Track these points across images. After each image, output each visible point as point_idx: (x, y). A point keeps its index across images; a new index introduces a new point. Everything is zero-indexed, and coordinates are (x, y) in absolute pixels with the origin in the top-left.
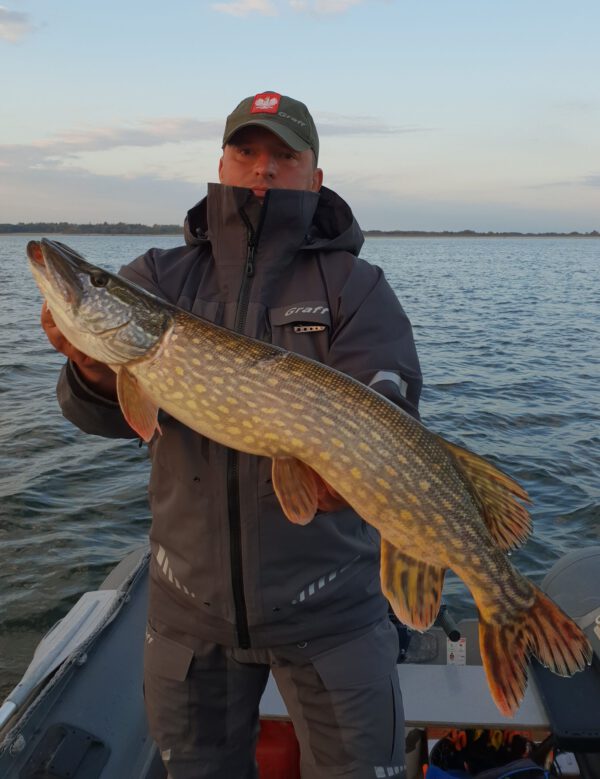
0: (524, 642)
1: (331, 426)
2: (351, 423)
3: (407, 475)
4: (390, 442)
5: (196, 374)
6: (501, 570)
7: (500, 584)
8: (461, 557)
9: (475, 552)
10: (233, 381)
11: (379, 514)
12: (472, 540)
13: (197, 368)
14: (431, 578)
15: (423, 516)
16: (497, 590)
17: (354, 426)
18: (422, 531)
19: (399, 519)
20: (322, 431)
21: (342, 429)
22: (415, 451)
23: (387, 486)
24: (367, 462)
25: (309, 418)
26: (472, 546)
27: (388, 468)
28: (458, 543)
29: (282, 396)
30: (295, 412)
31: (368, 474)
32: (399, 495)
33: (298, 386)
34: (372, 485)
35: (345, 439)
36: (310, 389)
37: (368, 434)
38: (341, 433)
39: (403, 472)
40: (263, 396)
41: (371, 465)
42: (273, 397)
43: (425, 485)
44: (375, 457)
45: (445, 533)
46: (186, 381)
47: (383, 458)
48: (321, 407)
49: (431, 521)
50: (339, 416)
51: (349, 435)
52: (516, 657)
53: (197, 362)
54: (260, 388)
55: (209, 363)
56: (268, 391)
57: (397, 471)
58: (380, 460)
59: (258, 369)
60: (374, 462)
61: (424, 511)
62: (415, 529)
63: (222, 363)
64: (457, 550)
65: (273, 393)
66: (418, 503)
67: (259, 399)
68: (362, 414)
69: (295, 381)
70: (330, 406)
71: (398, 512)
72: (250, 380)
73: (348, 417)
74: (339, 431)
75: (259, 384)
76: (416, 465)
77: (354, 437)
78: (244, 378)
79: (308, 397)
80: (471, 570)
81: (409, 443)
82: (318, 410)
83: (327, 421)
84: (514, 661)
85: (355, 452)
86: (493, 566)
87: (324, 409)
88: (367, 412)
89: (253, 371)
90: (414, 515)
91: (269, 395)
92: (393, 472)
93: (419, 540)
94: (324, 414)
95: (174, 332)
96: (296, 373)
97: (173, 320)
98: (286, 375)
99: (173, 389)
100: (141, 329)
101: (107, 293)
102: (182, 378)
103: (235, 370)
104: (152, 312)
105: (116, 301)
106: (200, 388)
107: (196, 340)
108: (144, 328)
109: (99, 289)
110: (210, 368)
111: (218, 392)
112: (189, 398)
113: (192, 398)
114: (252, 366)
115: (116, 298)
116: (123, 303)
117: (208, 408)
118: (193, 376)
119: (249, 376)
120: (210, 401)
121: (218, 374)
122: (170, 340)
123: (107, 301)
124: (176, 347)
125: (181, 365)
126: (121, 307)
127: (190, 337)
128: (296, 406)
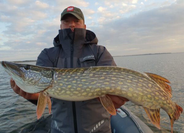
17: (123, 77)
25: (108, 80)
29: (96, 77)
36: (104, 72)
40: (90, 80)
45: (160, 97)
48: (110, 75)
49: (156, 95)
54: (88, 78)
62: (153, 99)
63: (74, 76)
69: (98, 72)
71: (147, 96)
73: (119, 75)
79: (104, 74)
83: (114, 78)
95: (56, 75)
96: (97, 70)
97: (54, 71)
98: (94, 72)
99: (61, 91)
100: (45, 78)
101: (31, 71)
102: (63, 86)
103: (78, 76)
104: (47, 71)
105: (35, 72)
106: (69, 86)
107: (64, 74)
108: (46, 77)
109: (28, 70)
110: (71, 79)
111: (75, 85)
112: (67, 91)
113: (68, 90)
114: (83, 73)
115: (34, 71)
116: (37, 72)
117: (74, 91)
118: (66, 84)
119: (84, 76)
120: (74, 89)
121: (74, 80)
122: (56, 78)
123: (32, 73)
124: (58, 78)
125: (61, 83)
126: (37, 74)
127: (61, 74)
128: (102, 78)
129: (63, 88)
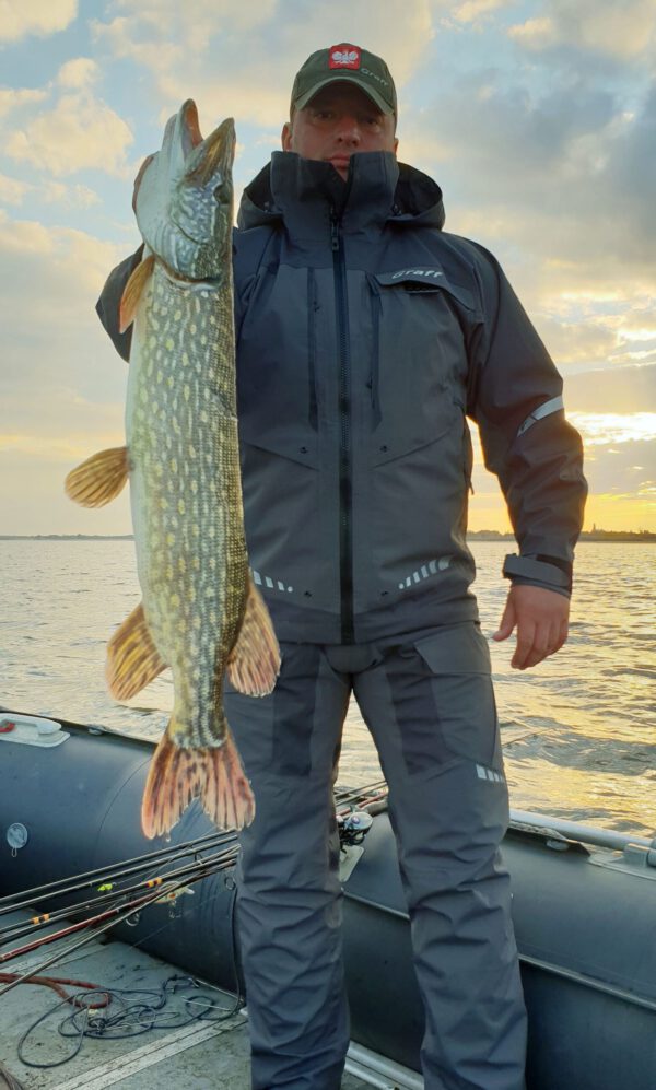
0: (194, 779)
1: (191, 491)
2: (206, 506)
3: (205, 575)
4: (216, 546)
5: (181, 334)
6: (211, 698)
7: (202, 709)
8: (188, 663)
9: (201, 667)
10: (190, 375)
11: (156, 582)
12: (207, 656)
13: (187, 332)
14: (150, 664)
15: (187, 611)
16: (196, 712)
17: (206, 511)
18: (175, 622)
19: (168, 599)
20: (182, 487)
21: (196, 503)
22: (227, 566)
23: (183, 569)
24: (187, 541)
25: (187, 469)
26: (203, 661)
27: (197, 559)
28: (194, 650)
29: (195, 432)
30: (186, 451)
31: (179, 549)
32: (185, 582)
33: (211, 443)
34: (174, 558)
35: (189, 509)
36: (214, 456)
37: (209, 524)
38: (192, 505)
39: (204, 571)
40: (188, 413)
41: (187, 546)
42: (190, 423)
43: (210, 592)
44: (196, 543)
45: (192, 636)
46: (171, 326)
47: (201, 550)
48: (203, 473)
49: (189, 619)
50: (204, 494)
51: (196, 512)
52: (180, 786)
53: (194, 329)
54: (193, 406)
55: (198, 343)
56: (194, 416)
57: (201, 566)
58: (197, 548)
59: (211, 397)
60: (191, 546)
61: (191, 608)
62: (173, 616)
63: (203, 357)
64: (188, 655)
65: (194, 422)
66: (193, 599)
67: (182, 410)
68: (220, 510)
69: (214, 439)
70: (209, 481)
71: (172, 593)
72: (197, 393)
73: (210, 501)
74: (191, 502)
75: (197, 404)
76: (218, 575)
77: (197, 516)
78: (197, 386)
79: (205, 459)
80: (187, 680)
81: (229, 559)
82: (199, 472)
83: (194, 486)
84: (176, 790)
85: (186, 526)
86: (206, 689)
87: (203, 477)
88: (225, 513)
89: (207, 393)
90: (182, 605)
91: (190, 419)
92: (197, 565)
93: (167, 626)
94: (199, 480)
95: (209, 291)
96: (221, 437)
97: (220, 285)
98: (215, 427)
99: (158, 316)
100: (196, 255)
101: (214, 208)
102: (172, 321)
103: (202, 373)
104: (217, 260)
105: (210, 221)
106: (170, 344)
107: (213, 320)
108: (199, 258)
109: (213, 199)
110: (193, 346)
111: (174, 365)
112: (157, 337)
113: (158, 340)
114: (211, 390)
115: (213, 219)
116: (212, 229)
117: (155, 360)
118: (178, 332)
119: (201, 391)
120: (162, 359)
121: (190, 358)
122: (200, 291)
123: (207, 212)
124: (197, 301)
125: (184, 315)
126: (207, 228)
127: (212, 312)
128: (192, 450)
129: (168, 324)
